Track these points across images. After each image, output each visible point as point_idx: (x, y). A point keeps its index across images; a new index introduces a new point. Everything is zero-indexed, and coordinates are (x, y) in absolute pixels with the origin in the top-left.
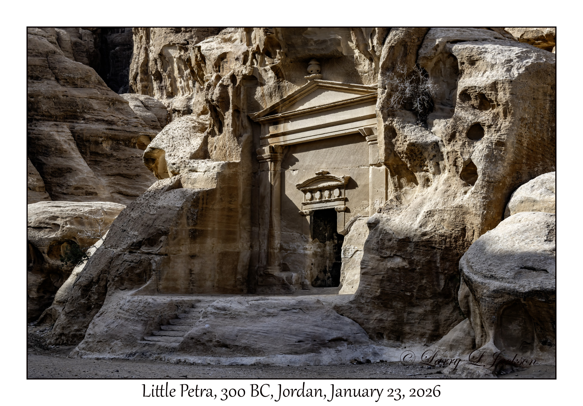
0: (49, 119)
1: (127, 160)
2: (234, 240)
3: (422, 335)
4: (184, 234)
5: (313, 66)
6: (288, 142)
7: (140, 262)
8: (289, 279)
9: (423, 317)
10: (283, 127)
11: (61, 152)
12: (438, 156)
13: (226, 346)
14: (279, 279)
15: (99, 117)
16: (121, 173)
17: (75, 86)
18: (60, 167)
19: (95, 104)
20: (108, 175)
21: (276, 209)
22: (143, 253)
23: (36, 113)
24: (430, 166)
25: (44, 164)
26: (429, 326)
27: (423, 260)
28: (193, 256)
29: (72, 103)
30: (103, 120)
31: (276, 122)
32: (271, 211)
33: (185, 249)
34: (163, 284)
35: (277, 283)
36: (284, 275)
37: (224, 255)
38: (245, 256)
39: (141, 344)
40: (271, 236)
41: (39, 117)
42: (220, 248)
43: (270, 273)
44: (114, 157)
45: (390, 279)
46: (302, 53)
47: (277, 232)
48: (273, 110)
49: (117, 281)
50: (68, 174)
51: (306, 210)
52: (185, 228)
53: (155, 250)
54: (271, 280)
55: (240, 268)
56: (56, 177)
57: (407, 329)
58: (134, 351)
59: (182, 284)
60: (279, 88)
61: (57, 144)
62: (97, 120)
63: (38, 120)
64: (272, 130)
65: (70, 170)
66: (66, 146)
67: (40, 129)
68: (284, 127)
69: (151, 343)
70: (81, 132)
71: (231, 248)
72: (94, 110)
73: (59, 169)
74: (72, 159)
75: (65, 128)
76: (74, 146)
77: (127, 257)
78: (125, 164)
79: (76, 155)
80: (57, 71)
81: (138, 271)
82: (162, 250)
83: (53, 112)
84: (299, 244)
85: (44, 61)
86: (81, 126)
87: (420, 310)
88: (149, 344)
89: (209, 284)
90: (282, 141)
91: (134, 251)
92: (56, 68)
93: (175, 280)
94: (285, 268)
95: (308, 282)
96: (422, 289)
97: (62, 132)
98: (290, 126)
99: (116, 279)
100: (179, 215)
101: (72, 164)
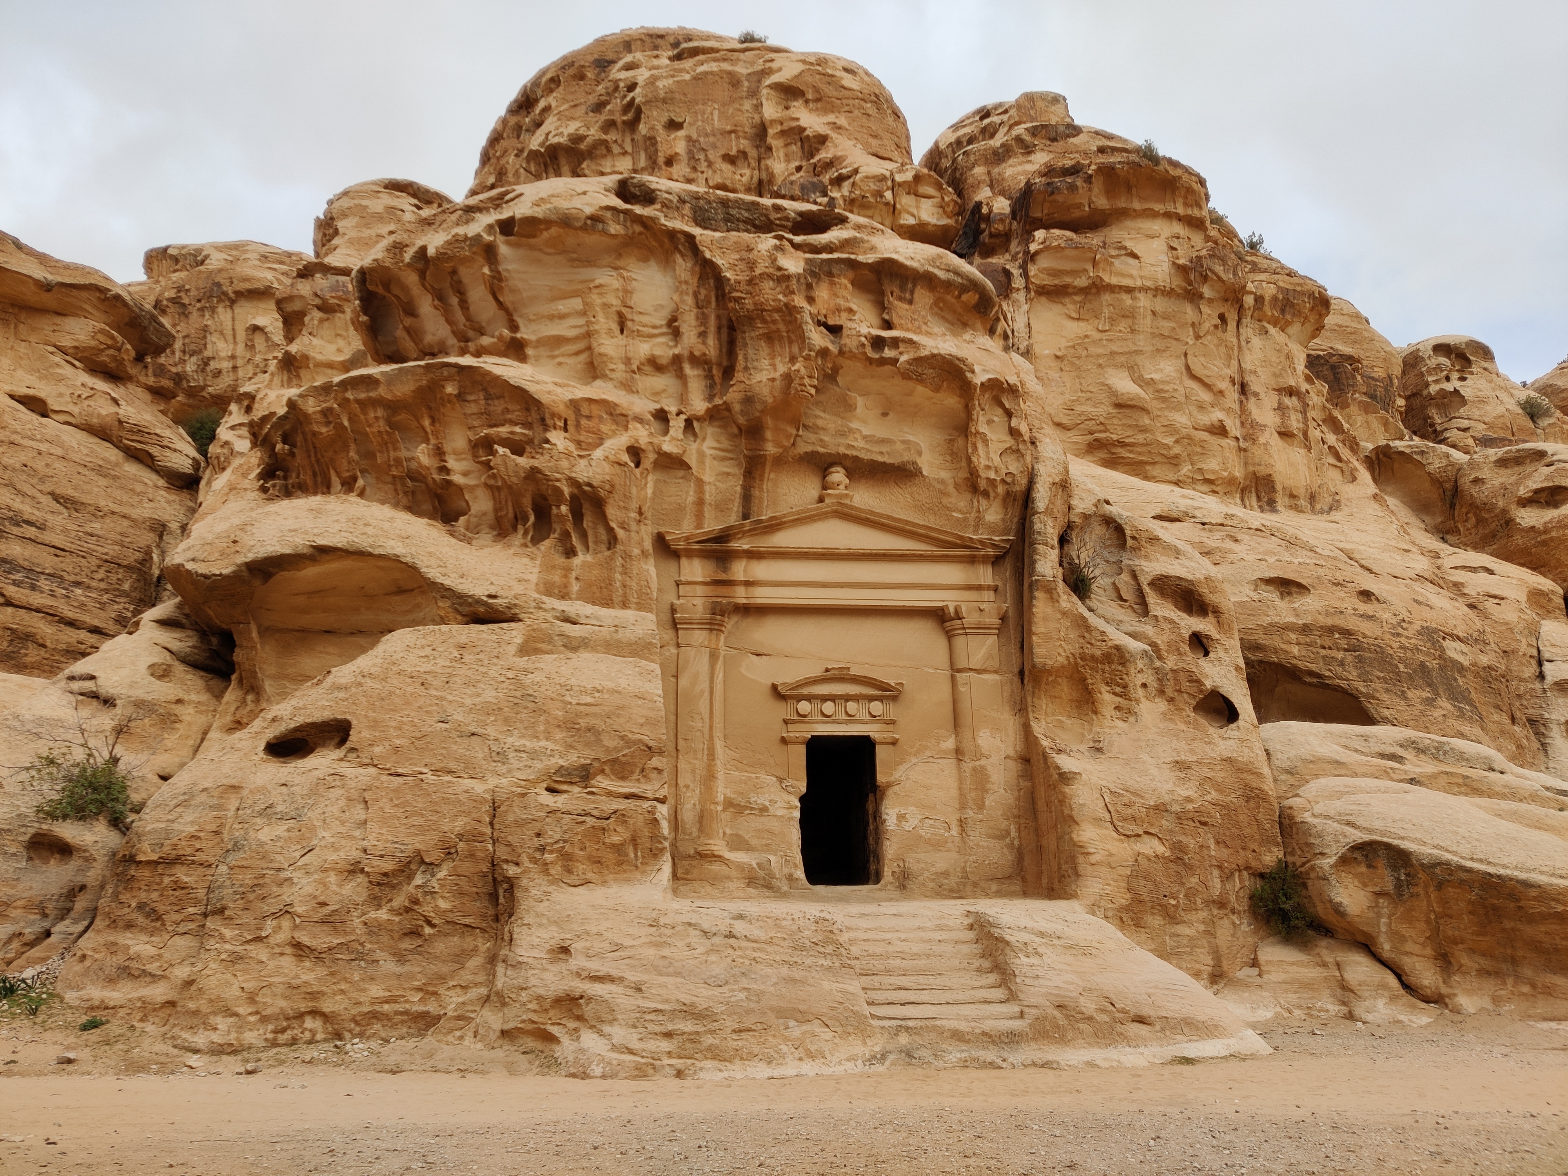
5: (841, 477)
6: (759, 601)
7: (617, 817)
10: (743, 571)
13: (1140, 1020)
14: (740, 867)
22: (610, 794)
31: (726, 558)
32: (711, 727)
35: (734, 873)
36: (749, 859)
39: (883, 1028)
40: (709, 777)
43: (716, 853)
47: (722, 771)
48: (726, 535)
49: (552, 863)
51: (796, 733)
53: (644, 788)
54: (716, 867)
58: (877, 1049)
64: (713, 572)
68: (745, 571)
69: (911, 1023)
77: (550, 800)
81: (616, 839)
84: (772, 797)
88: (907, 1029)
90: (741, 595)
91: (564, 787)
94: (740, 844)
95: (802, 874)
98: (764, 571)
99: (548, 857)
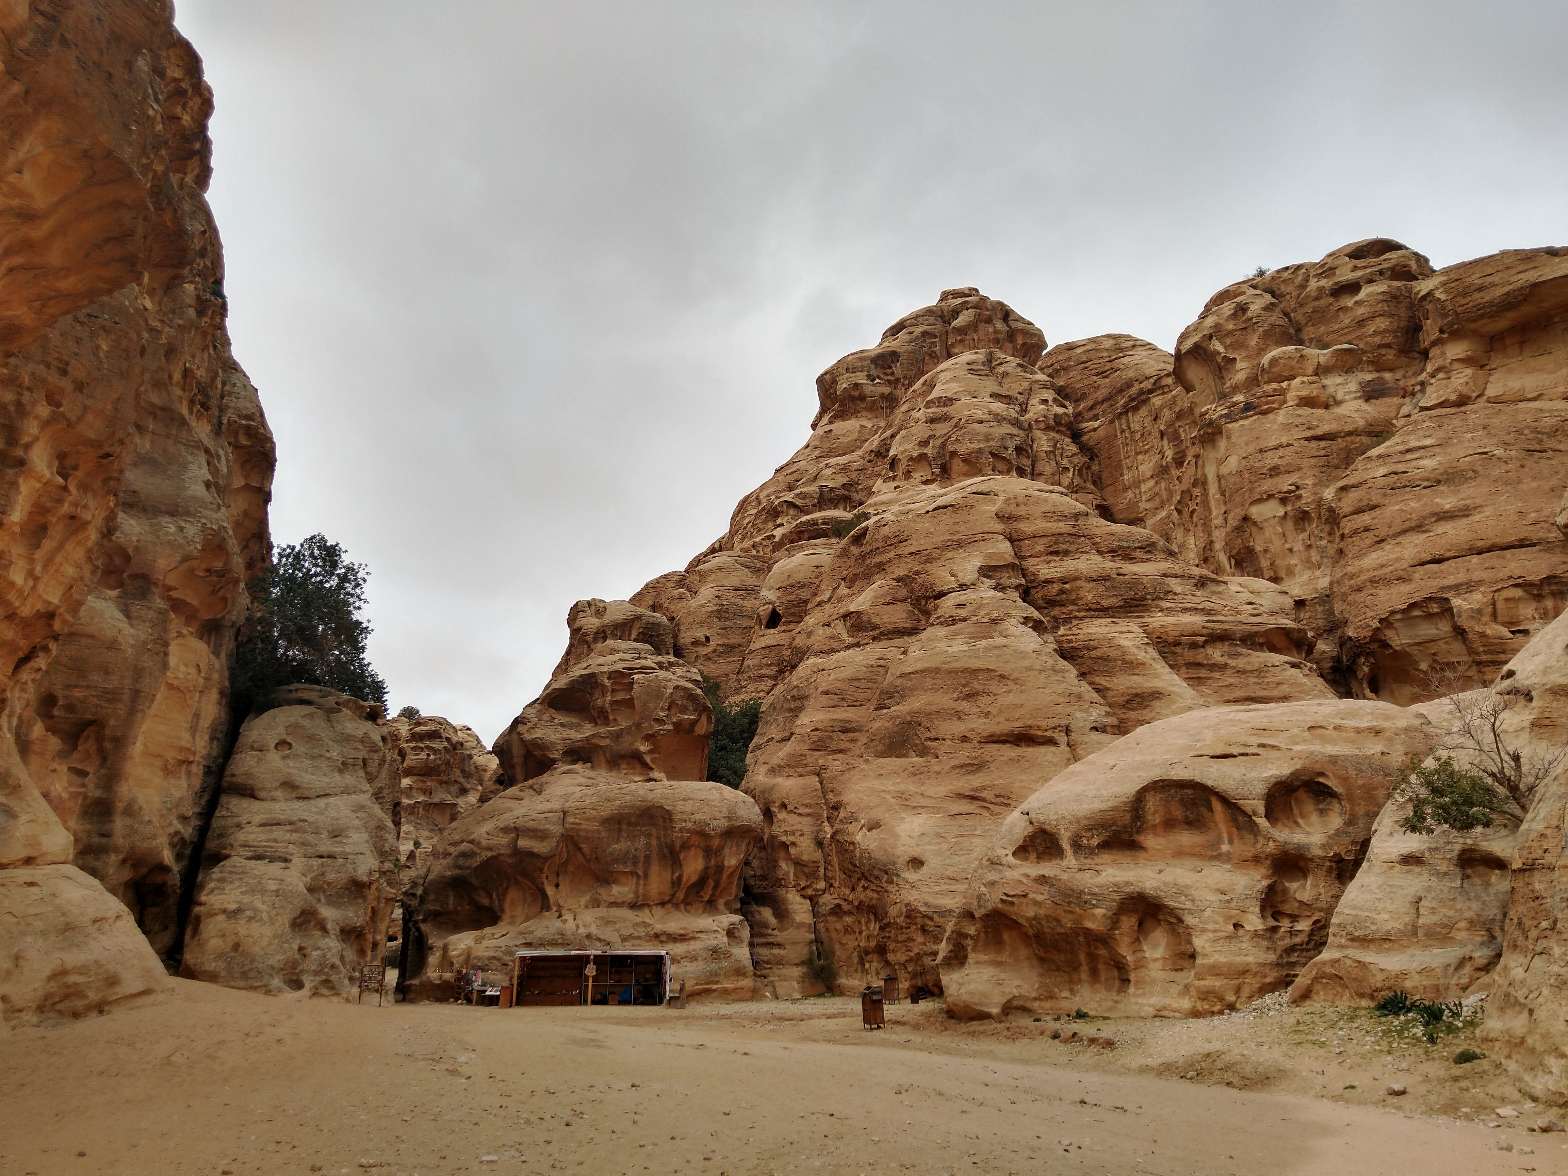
0: (1101, 614)
1: (1261, 672)
11: (1132, 666)
15: (1188, 605)
16: (1253, 695)
17: (1133, 559)
18: (1139, 691)
19: (1175, 585)
20: (1228, 702)
23: (1076, 608)
25: (1108, 689)
29: (1136, 585)
30: (1196, 609)
41: (1082, 614)
44: (1233, 668)
50: (1157, 704)
56: (1132, 710)
61: (1124, 654)
62: (1186, 610)
63: (1081, 618)
65: (1157, 695)
66: (1141, 656)
67: (1090, 631)
70: (1162, 630)
72: (1176, 594)
73: (1137, 695)
74: (1157, 676)
75: (1132, 626)
76: (1152, 652)
78: (1256, 680)
79: (1161, 667)
80: (1098, 540)
83: (1105, 603)
85: (1074, 526)
86: (1157, 620)
92: (1095, 536)
97: (1129, 632)
101: (1157, 684)
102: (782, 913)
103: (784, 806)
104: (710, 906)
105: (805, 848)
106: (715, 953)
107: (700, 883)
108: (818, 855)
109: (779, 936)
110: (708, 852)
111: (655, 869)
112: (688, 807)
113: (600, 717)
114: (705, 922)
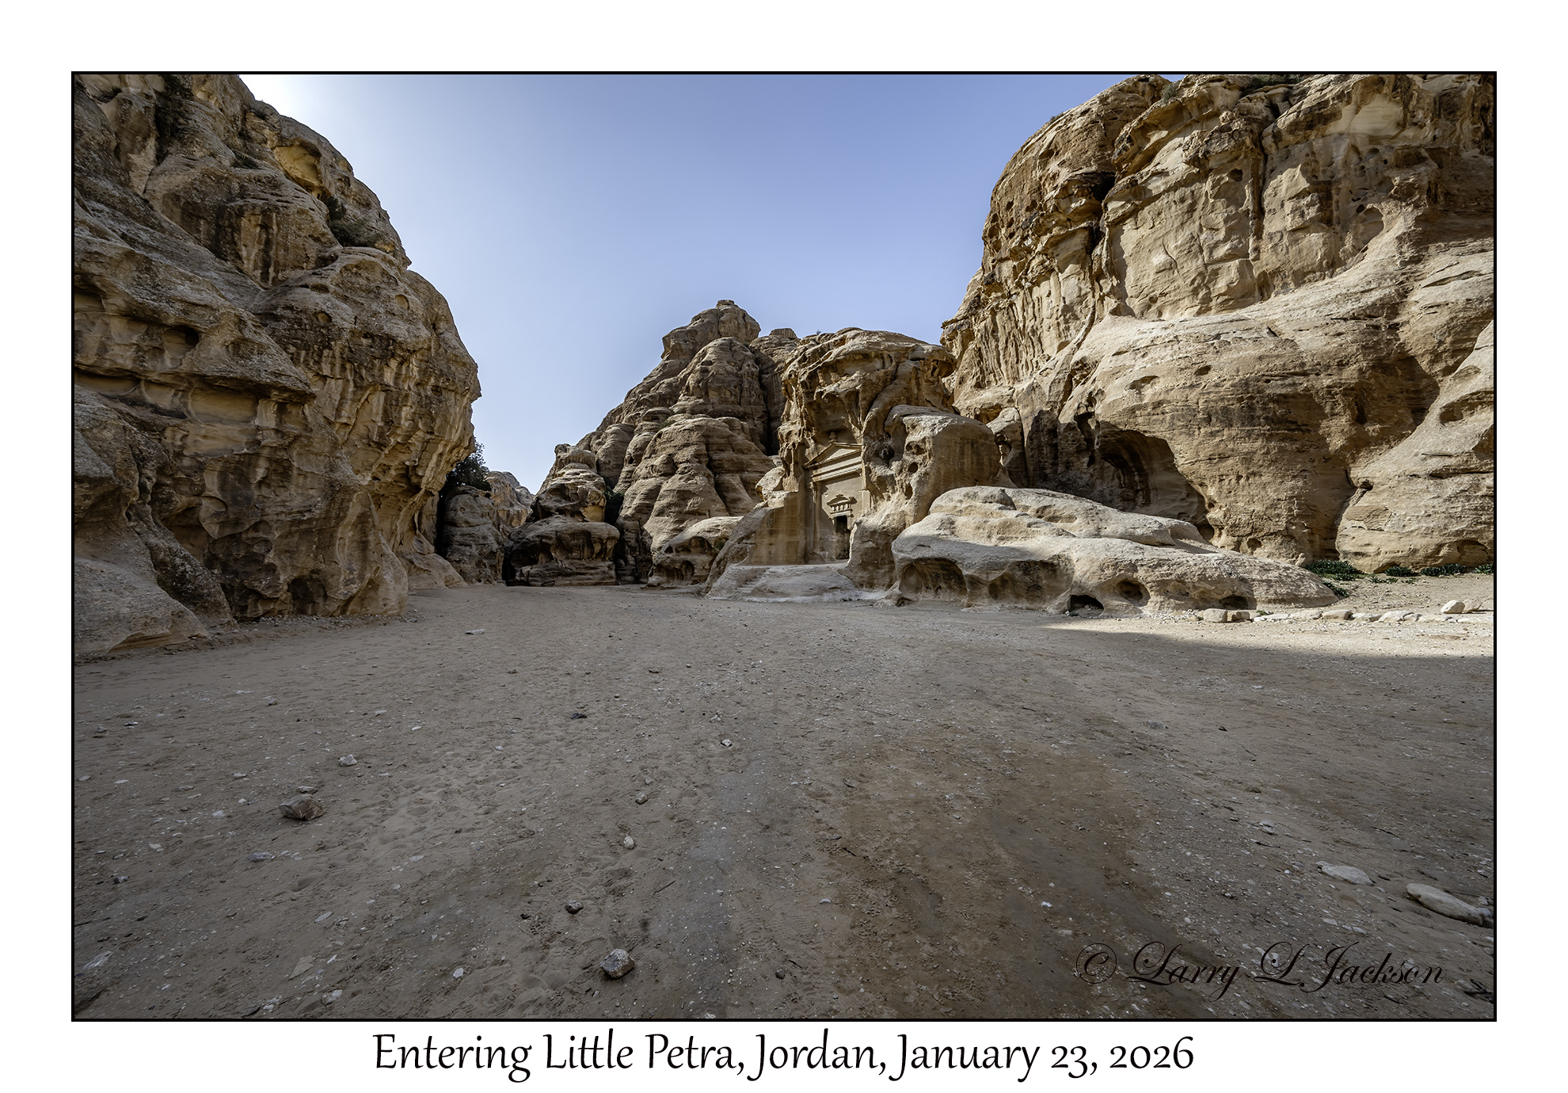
2: (795, 535)
3: (884, 585)
4: (766, 532)
5: (832, 435)
6: (823, 479)
7: (742, 549)
8: (824, 555)
9: (884, 574)
10: (820, 471)
11: (735, 490)
12: (893, 483)
13: (773, 592)
14: (819, 555)
17: (743, 453)
21: (817, 516)
22: (745, 543)
24: (890, 488)
26: (887, 580)
27: (884, 542)
28: (771, 544)
29: (742, 463)
31: (816, 468)
32: (815, 518)
33: (766, 540)
34: (753, 560)
35: (818, 557)
36: (822, 553)
37: (789, 543)
38: (802, 543)
39: (734, 591)
40: (815, 532)
42: (787, 539)
43: (815, 552)
45: (866, 554)
46: (827, 428)
47: (818, 530)
48: (814, 461)
49: (732, 558)
51: (832, 517)
52: (766, 529)
53: (749, 541)
54: (815, 556)
55: (799, 550)
57: (876, 581)
59: (765, 559)
60: (816, 448)
63: (723, 474)
64: (814, 473)
65: (739, 499)
67: (724, 478)
71: (794, 539)
75: (737, 477)
77: (737, 545)
79: (743, 491)
81: (741, 553)
82: (753, 542)
83: (731, 469)
84: (829, 536)
86: (746, 475)
87: (882, 571)
89: (781, 559)
90: (819, 478)
93: (761, 557)
94: (823, 549)
95: (834, 557)
96: (883, 559)
98: (823, 470)
100: (762, 522)
101: (741, 496)
102: (626, 562)
103: (627, 530)
104: (604, 560)
105: (633, 542)
106: (604, 572)
107: (601, 552)
108: (637, 545)
109: (625, 568)
110: (602, 544)
111: (586, 548)
112: (595, 531)
113: (568, 498)
114: (602, 564)
